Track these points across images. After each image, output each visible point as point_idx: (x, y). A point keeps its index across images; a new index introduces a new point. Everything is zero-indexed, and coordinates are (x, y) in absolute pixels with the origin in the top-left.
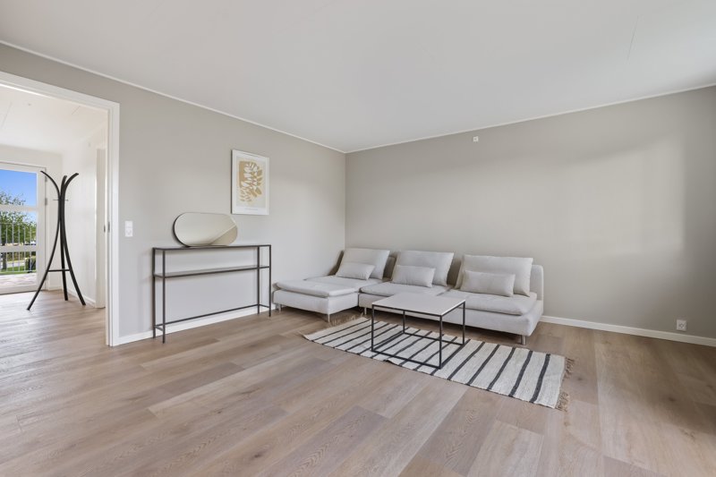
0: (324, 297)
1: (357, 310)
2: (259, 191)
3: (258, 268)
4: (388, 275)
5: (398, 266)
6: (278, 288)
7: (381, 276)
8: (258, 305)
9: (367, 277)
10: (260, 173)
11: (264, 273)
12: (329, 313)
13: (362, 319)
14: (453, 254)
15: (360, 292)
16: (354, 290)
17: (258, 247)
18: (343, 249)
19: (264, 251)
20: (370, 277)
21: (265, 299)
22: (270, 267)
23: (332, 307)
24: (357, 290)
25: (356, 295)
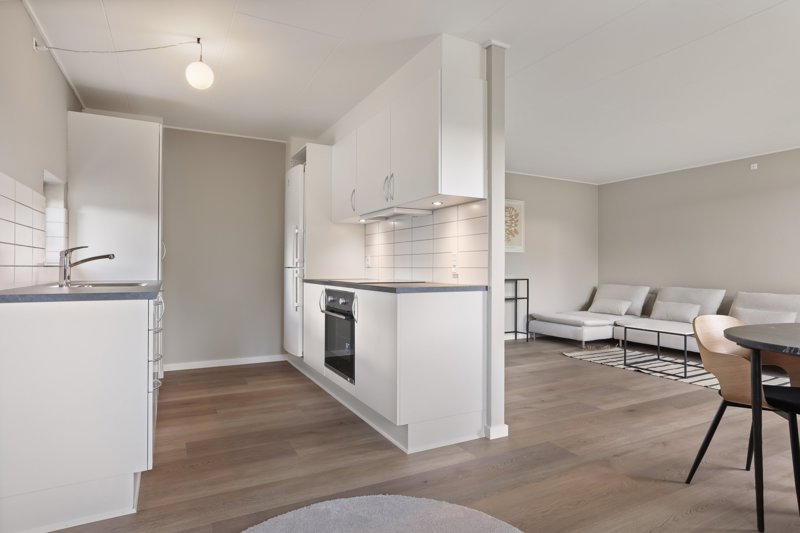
0: (579, 326)
1: (612, 342)
2: (516, 232)
3: (516, 299)
4: (646, 312)
5: (657, 302)
6: (534, 319)
7: (639, 312)
8: (516, 332)
9: (624, 313)
10: (517, 215)
11: (522, 304)
12: (585, 340)
13: (616, 349)
14: (724, 291)
15: (615, 325)
16: (608, 322)
17: (516, 281)
18: (596, 285)
19: (522, 285)
20: (627, 314)
21: (521, 327)
22: (528, 298)
23: (588, 334)
24: (612, 323)
25: (611, 328)
